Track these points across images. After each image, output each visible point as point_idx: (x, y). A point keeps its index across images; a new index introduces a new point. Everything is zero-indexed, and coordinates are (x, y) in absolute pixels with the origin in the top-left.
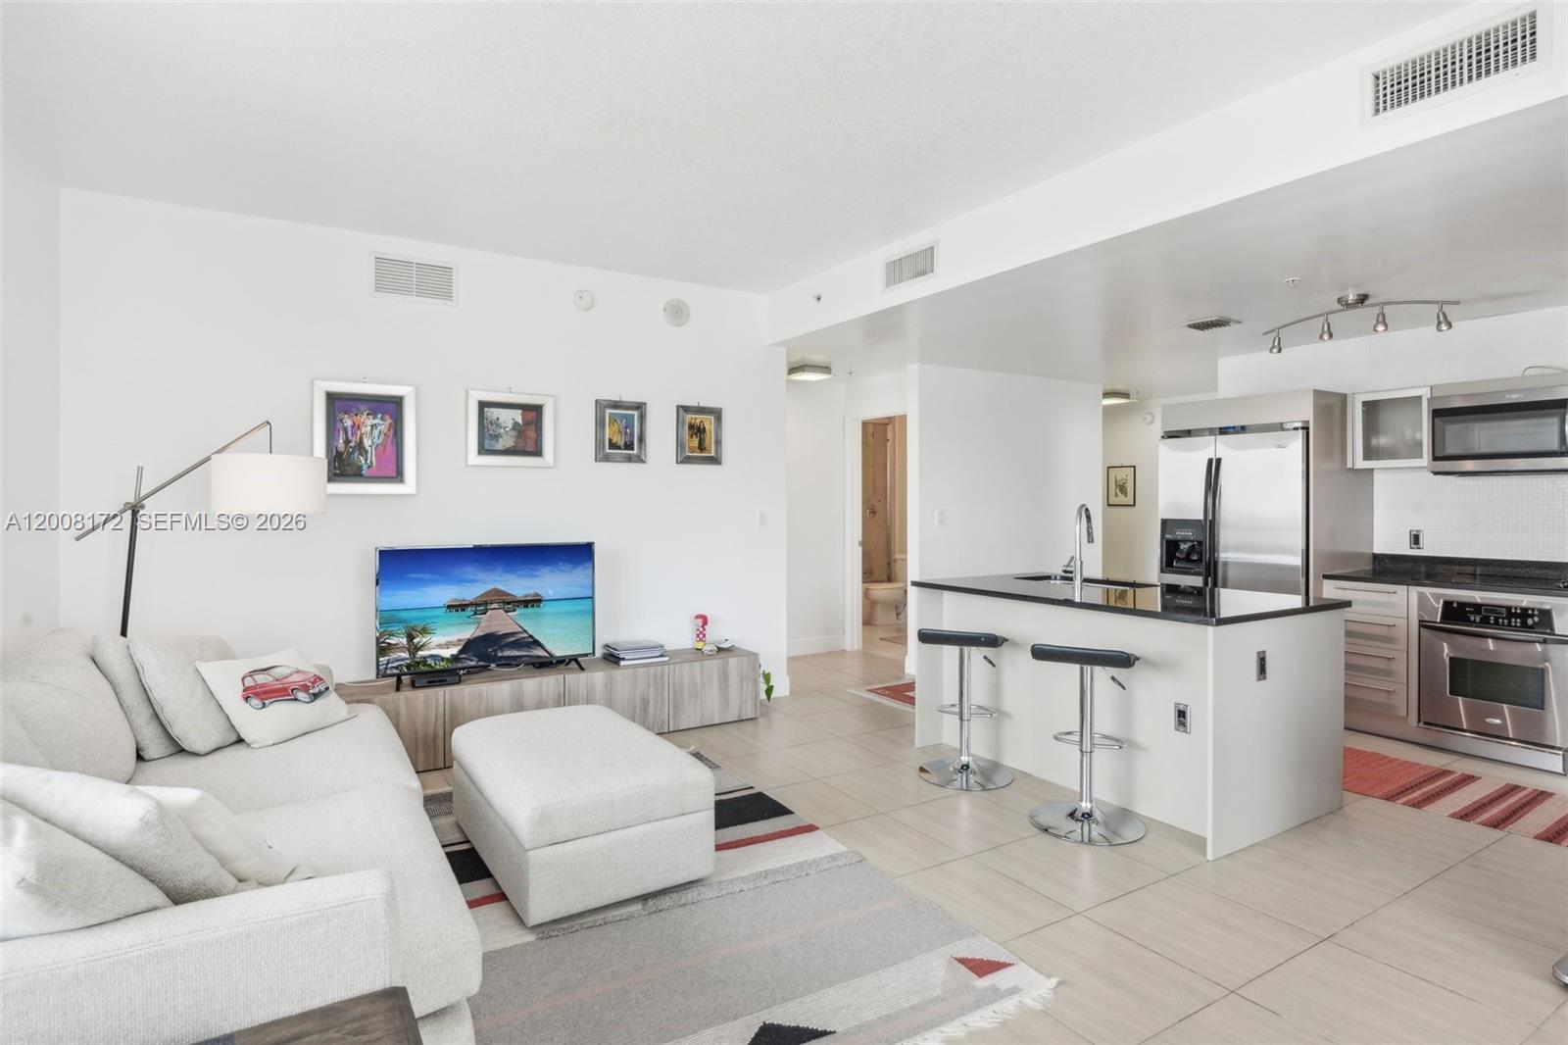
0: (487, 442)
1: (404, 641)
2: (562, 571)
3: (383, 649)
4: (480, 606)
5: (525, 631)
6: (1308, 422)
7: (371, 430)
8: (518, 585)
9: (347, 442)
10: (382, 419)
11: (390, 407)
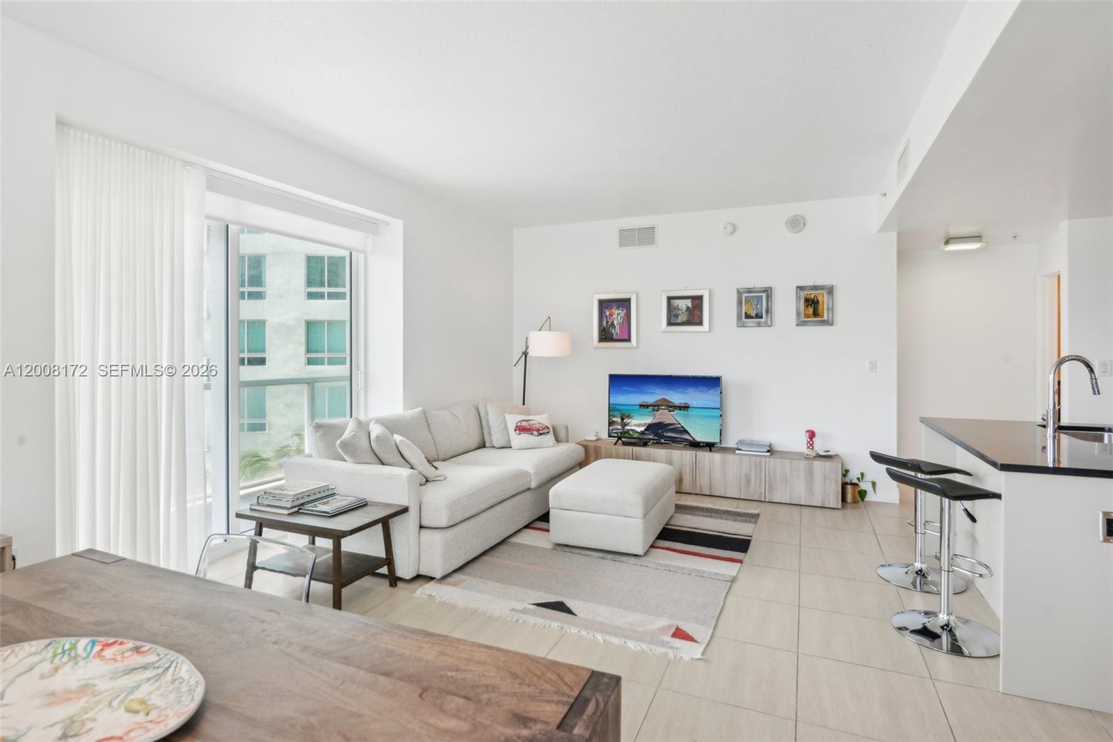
0: (672, 319)
1: (620, 420)
2: (701, 391)
3: (611, 423)
4: (656, 407)
5: (679, 424)
7: (617, 315)
8: (676, 397)
9: (607, 322)
10: (622, 310)
11: (624, 303)
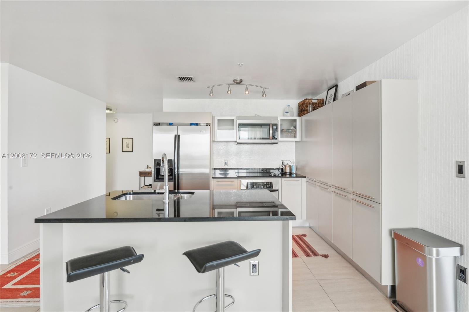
6: (210, 123)
